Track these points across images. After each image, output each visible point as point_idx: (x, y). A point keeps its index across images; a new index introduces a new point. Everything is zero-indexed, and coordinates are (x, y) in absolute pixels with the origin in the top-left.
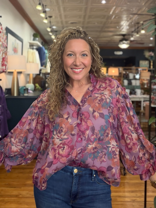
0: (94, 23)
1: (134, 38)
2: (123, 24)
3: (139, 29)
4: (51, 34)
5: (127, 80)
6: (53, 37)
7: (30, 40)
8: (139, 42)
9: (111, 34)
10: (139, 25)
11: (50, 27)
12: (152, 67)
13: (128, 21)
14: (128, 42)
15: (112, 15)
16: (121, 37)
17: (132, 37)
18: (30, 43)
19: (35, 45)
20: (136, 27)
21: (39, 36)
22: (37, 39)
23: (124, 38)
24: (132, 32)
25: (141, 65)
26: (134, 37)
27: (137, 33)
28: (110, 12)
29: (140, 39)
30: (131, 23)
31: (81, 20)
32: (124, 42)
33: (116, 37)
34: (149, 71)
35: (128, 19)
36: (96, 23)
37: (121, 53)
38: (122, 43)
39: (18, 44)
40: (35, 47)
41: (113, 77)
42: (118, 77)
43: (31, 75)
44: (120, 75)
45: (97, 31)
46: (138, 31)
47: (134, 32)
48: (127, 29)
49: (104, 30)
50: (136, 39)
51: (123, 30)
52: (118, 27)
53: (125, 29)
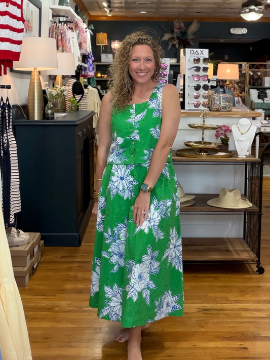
5: (258, 89)
7: (54, 4)
14: (262, 7)
18: (53, 10)
19: (62, 14)
32: (253, 7)
37: (244, 31)
38: (247, 10)
39: (32, 11)
40: (62, 19)
41: (228, 83)
42: (238, 83)
43: (59, 79)
44: (243, 78)
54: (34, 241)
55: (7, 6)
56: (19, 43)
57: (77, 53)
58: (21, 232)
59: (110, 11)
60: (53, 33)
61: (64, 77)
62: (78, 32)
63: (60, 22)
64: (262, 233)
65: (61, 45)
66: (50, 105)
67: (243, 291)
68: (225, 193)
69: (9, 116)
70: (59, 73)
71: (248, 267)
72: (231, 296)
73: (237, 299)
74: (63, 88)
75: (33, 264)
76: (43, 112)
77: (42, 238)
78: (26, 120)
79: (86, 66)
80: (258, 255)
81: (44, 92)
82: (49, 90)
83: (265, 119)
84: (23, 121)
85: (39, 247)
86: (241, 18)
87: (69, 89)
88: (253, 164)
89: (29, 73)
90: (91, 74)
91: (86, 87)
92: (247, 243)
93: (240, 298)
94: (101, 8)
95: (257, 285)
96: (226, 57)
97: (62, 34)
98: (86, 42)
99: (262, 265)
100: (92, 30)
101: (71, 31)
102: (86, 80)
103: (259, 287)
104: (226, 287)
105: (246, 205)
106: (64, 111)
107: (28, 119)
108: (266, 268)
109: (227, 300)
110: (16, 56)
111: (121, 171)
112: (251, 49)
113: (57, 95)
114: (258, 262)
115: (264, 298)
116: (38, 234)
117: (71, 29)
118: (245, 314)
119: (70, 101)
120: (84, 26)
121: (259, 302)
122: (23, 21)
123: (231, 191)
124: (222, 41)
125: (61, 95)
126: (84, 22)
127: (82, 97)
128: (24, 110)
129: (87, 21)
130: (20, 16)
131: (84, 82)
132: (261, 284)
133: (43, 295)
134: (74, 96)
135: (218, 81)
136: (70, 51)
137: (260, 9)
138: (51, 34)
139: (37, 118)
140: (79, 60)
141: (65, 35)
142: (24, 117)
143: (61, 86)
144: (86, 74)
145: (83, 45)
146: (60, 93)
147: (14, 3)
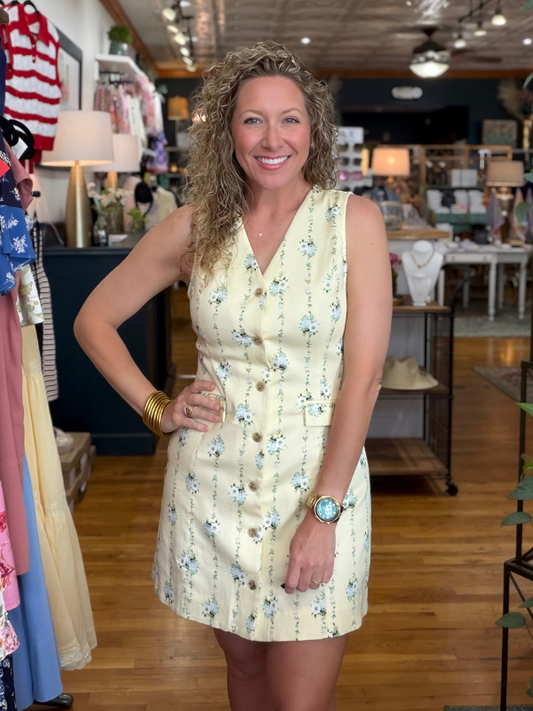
1: (467, 40)
3: (483, 11)
4: (173, 29)
5: (441, 190)
6: (181, 39)
7: (101, 52)
8: (480, 54)
9: (382, 26)
11: (176, 7)
12: (526, 143)
14: (446, 54)
16: (416, 38)
17: (460, 37)
18: (101, 63)
19: (114, 69)
21: (130, 39)
22: (125, 46)
23: (431, 40)
24: (461, 20)
25: (485, 139)
26: (466, 35)
27: (480, 26)
29: (485, 44)
32: (431, 54)
33: (400, 36)
34: (517, 157)
37: (416, 93)
38: (422, 59)
39: (68, 67)
40: (114, 77)
41: (390, 180)
42: (407, 180)
43: (113, 178)
44: (415, 173)
45: (334, 17)
46: (480, 16)
47: (467, 19)
48: (442, 8)
49: (359, 12)
50: (473, 43)
51: (426, 13)
52: (409, 3)
53: (434, 9)
54: (81, 446)
55: (34, 61)
56: (53, 121)
57: (139, 132)
58: (60, 432)
59: (194, 62)
60: (100, 102)
61: (119, 175)
62: (140, 97)
63: (111, 83)
64: (454, 429)
65: (119, 125)
66: (102, 221)
67: (423, 524)
68: (392, 365)
69: (38, 242)
70: (112, 168)
71: (431, 485)
72: (406, 532)
73: (415, 536)
74: (120, 193)
75: (79, 484)
76: (89, 234)
77: (94, 441)
78: (62, 248)
79: (154, 154)
80: (449, 467)
81: (92, 201)
82: (97, 197)
83: (454, 240)
84: (58, 249)
85: (89, 457)
86: (411, 73)
87: (128, 194)
88: (436, 315)
89: (68, 169)
90: (162, 167)
91: (154, 189)
92: (429, 445)
93: (421, 536)
94: (178, 57)
95: (447, 513)
96: (386, 137)
97: (115, 102)
98: (152, 115)
99: (455, 481)
100: (164, 95)
101: (129, 97)
102: (153, 178)
103: (450, 516)
104: (397, 517)
105: (428, 383)
106: (121, 230)
107: (66, 245)
108: (462, 487)
109: (400, 539)
110: (48, 143)
112: (428, 122)
113: (111, 205)
114: (448, 477)
115: (459, 535)
116: (86, 436)
117: (129, 93)
118: (428, 560)
119: (130, 214)
120: (150, 87)
121: (451, 541)
122: (59, 85)
123: (402, 360)
124: (379, 109)
125: (117, 204)
126: (150, 80)
127: (150, 207)
128: (55, 234)
129: (153, 78)
130: (53, 76)
131: (152, 182)
132: (454, 512)
133: (100, 535)
134: (137, 206)
135: (375, 178)
136: (127, 131)
137: (442, 57)
138: (97, 103)
139: (80, 244)
140: (143, 146)
141: (121, 104)
142: (58, 243)
143: (116, 190)
144: (154, 167)
145: (150, 119)
146: (115, 201)
147: (45, 57)
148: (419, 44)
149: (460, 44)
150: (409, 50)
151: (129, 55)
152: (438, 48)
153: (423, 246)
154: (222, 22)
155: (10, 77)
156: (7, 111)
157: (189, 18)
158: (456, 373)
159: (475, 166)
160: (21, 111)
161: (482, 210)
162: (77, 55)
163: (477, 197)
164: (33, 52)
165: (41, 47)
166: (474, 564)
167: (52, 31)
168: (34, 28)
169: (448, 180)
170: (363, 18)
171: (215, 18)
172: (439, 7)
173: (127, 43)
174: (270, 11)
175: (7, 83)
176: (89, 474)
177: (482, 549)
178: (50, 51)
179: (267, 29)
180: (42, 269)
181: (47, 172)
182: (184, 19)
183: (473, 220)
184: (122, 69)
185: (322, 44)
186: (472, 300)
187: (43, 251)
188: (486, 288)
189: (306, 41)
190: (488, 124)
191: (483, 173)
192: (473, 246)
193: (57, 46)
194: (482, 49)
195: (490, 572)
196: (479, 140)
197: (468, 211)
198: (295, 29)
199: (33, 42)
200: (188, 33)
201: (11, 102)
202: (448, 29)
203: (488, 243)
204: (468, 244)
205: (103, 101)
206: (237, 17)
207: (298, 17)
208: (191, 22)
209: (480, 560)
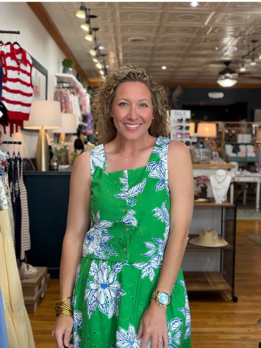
0: (175, 41)
1: (246, 68)
2: (227, 43)
3: (255, 52)
4: (95, 60)
5: (232, 145)
6: (99, 66)
7: (58, 72)
8: (254, 75)
9: (203, 60)
10: (257, 44)
11: (96, 49)
13: (236, 37)
14: (236, 75)
15: (208, 28)
16: (221, 67)
17: (243, 66)
18: (58, 77)
19: (65, 81)
20: (251, 48)
21: (73, 65)
22: (71, 69)
23: (228, 68)
24: (243, 57)
25: (255, 119)
26: (246, 65)
27: (253, 60)
28: (204, 21)
29: (256, 70)
30: (242, 41)
31: (152, 35)
32: (228, 75)
33: (212, 66)
35: (237, 34)
36: (178, 41)
37: (220, 95)
38: (223, 77)
39: (40, 79)
40: (65, 85)
41: (207, 139)
42: (215, 139)
44: (219, 136)
45: (178, 55)
46: (253, 55)
47: (247, 57)
48: (234, 51)
49: (191, 53)
50: (250, 70)
51: (225, 54)
52: (217, 48)
53: (230, 52)
54: (42, 274)
55: (19, 74)
56: (29, 105)
57: (78, 114)
58: (31, 266)
60: (57, 98)
61: (67, 135)
62: (79, 96)
63: (64, 88)
64: (236, 267)
65: (65, 107)
66: (55, 158)
67: (219, 317)
68: (204, 234)
69: (20, 168)
70: (63, 130)
71: (224, 296)
72: (210, 321)
73: (214, 324)
74: (66, 144)
75: (40, 294)
76: (49, 164)
77: (49, 271)
78: (34, 171)
79: (86, 125)
80: (233, 286)
81: (50, 147)
82: (54, 146)
83: (239, 170)
84: (32, 172)
85: (46, 280)
86: (218, 85)
87: (71, 145)
88: (228, 208)
89: (37, 131)
90: (90, 132)
91: (86, 143)
92: (223, 276)
93: (218, 323)
94: (99, 75)
95: (231, 311)
96: (205, 117)
97: (65, 98)
98: (85, 105)
99: (236, 295)
100: (91, 95)
101: (72, 95)
102: (85, 137)
103: (233, 313)
104: (205, 313)
105: (223, 243)
106: (67, 163)
107: (36, 170)
108: (240, 298)
109: (206, 325)
110: (26, 116)
111: (103, 274)
112: (227, 110)
113: (62, 150)
114: (233, 292)
115: (238, 323)
116: (45, 269)
117: (73, 93)
118: (221, 337)
119: (72, 155)
120: (84, 91)
121: (233, 326)
122: (32, 87)
123: (209, 231)
124: (202, 104)
125: (65, 150)
126: (84, 87)
127: (82, 151)
128: (33, 163)
129: (86, 86)
130: (29, 82)
131: (85, 139)
132: (235, 311)
133: (50, 321)
134: (76, 151)
135: (198, 138)
136: (72, 112)
137: (234, 76)
138: (56, 98)
139: (44, 169)
140: (80, 120)
141: (68, 99)
142: (33, 169)
143: (65, 142)
144: (86, 132)
145: (83, 107)
146: (64, 148)
147: (25, 72)
148: (222, 70)
149: (243, 70)
150: (217, 73)
151: (73, 74)
152: (232, 72)
153: (221, 172)
154: (121, 57)
155: (5, 82)
156: (4, 99)
157: (104, 55)
158: (237, 238)
159: (250, 132)
160: (11, 99)
161: (253, 155)
162: (44, 72)
163: (251, 148)
164: (18, 69)
165: (22, 67)
166: (245, 339)
167: (28, 58)
168: (19, 56)
169: (236, 139)
170: (193, 56)
171: (118, 56)
172: (232, 50)
173: (71, 67)
174: (145, 52)
175: (3, 84)
176: (46, 288)
177: (249, 331)
178: (28, 69)
179: (144, 61)
180: (23, 182)
181: (28, 133)
182: (101, 56)
183: (249, 160)
184: (69, 81)
185: (172, 70)
186: (248, 201)
187: (23, 173)
188: (255, 195)
189: (164, 68)
190: (257, 111)
191: (254, 136)
192: (249, 174)
193: (31, 66)
194: (255, 73)
195: (253, 343)
196: (252, 119)
197: (246, 155)
198: (158, 61)
199: (18, 64)
200: (104, 63)
201: (5, 94)
202: (237, 62)
203: (256, 172)
204: (246, 172)
205: (59, 97)
206: (128, 55)
207: (160, 55)
208: (105, 58)
209: (248, 337)
